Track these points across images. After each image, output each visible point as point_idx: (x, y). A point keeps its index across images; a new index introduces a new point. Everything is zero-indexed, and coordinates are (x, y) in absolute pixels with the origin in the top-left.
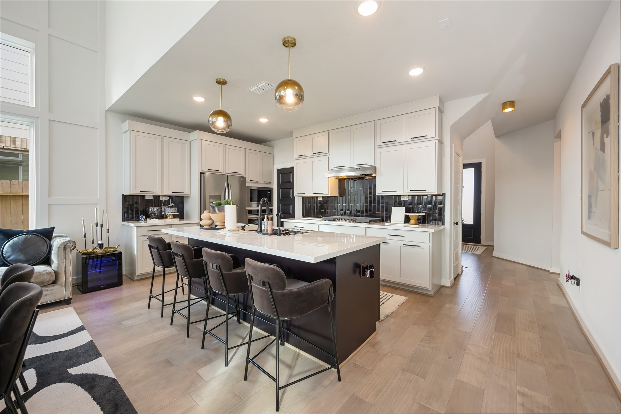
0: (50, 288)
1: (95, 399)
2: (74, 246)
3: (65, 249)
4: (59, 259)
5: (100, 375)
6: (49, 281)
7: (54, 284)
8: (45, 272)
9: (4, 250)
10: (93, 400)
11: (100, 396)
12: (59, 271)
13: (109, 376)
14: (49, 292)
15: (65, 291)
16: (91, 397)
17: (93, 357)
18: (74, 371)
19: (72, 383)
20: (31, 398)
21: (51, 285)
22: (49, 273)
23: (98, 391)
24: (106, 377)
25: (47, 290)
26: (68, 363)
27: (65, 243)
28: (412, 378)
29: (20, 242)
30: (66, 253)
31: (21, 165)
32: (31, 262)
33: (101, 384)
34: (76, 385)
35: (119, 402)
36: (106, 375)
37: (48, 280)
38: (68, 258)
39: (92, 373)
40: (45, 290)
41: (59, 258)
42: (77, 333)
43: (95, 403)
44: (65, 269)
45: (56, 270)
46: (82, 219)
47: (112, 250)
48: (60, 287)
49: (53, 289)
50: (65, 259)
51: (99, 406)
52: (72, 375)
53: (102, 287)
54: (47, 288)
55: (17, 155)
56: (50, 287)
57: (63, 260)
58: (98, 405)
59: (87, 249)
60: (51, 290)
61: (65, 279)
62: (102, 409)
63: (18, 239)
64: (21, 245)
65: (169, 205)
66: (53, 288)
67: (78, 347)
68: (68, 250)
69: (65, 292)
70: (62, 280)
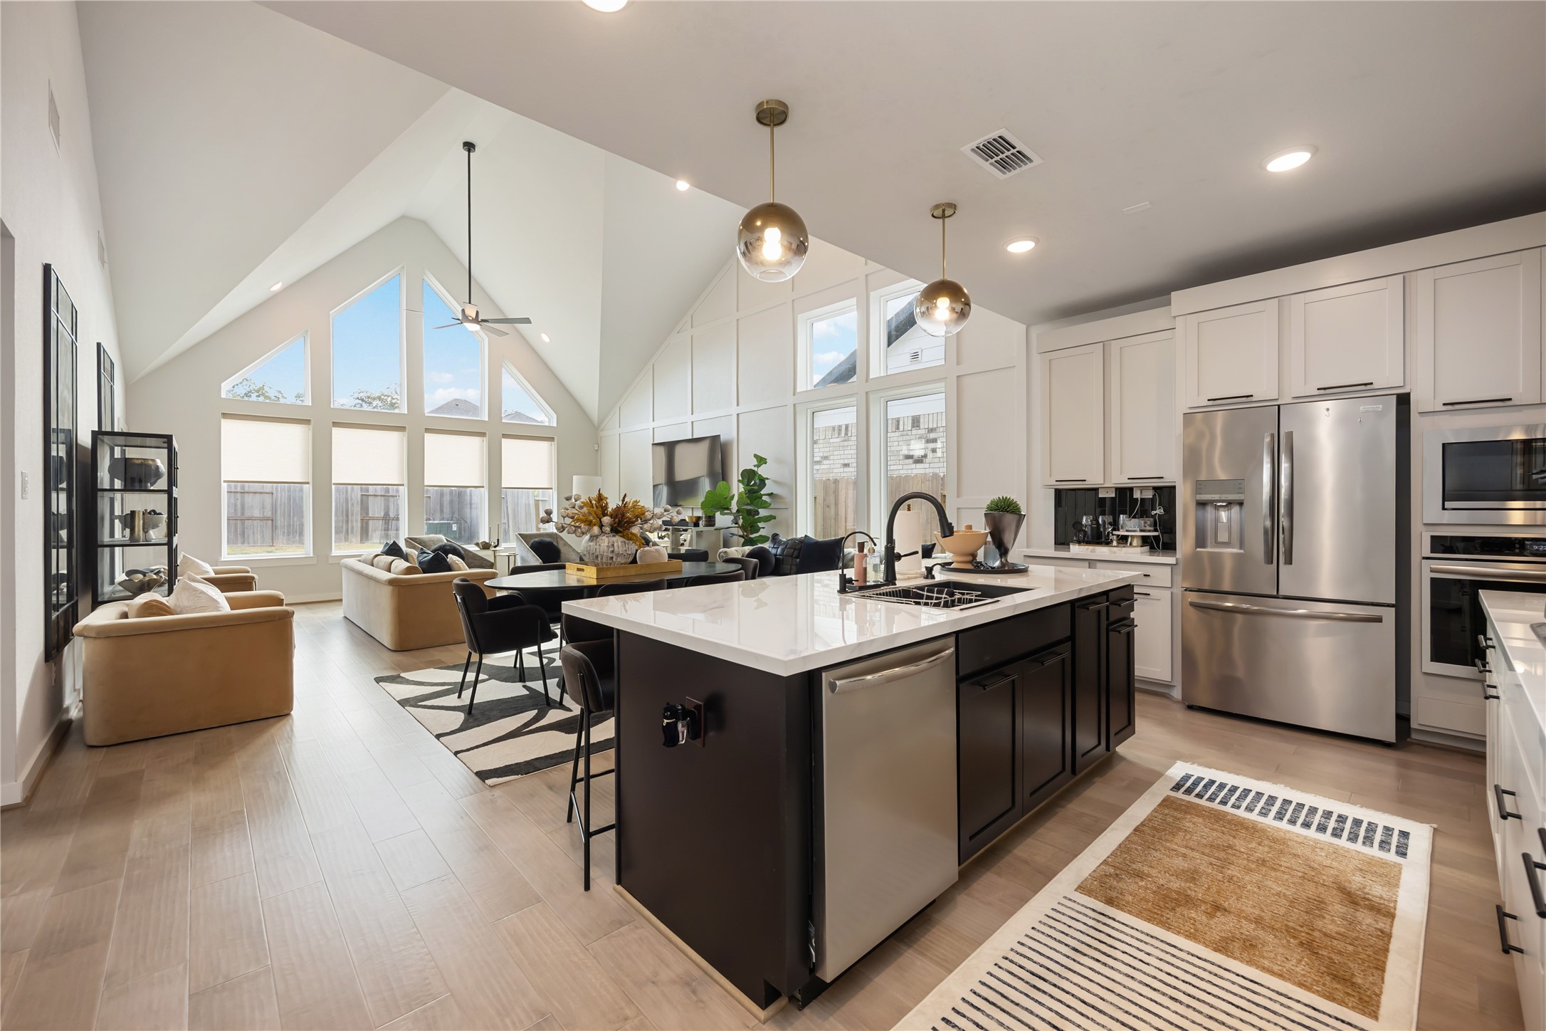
28: (508, 1021)
65: (1155, 512)
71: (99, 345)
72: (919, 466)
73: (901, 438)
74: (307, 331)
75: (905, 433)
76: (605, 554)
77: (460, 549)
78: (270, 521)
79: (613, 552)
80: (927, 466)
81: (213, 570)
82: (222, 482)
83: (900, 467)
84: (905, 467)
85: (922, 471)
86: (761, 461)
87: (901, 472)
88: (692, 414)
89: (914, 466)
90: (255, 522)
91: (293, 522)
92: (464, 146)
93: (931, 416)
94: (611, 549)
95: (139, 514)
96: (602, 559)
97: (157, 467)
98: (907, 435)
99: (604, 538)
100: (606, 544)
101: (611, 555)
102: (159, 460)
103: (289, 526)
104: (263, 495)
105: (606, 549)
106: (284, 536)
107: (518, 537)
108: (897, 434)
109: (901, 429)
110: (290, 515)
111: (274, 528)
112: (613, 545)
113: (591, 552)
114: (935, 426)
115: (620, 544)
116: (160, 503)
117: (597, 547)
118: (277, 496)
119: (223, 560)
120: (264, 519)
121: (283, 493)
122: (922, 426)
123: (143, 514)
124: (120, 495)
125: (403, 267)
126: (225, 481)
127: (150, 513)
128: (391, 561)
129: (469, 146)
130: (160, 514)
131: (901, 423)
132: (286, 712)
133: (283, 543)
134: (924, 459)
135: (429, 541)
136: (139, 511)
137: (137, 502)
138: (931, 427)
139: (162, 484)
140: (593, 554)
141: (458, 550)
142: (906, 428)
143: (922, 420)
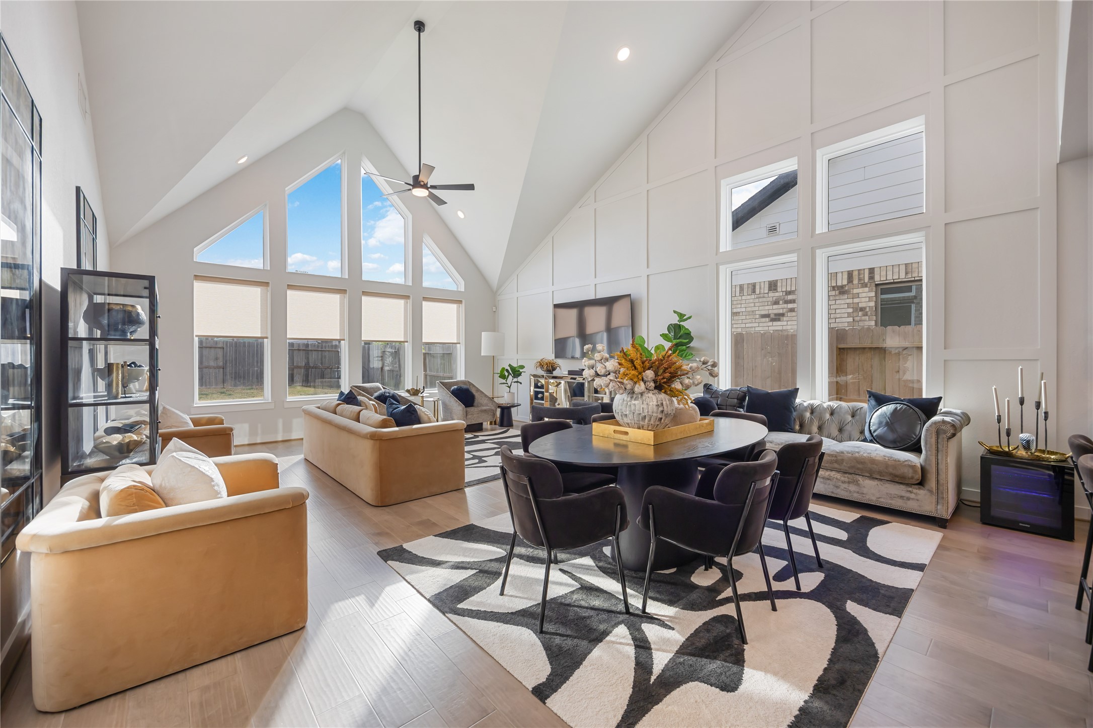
0: (915, 491)
1: (833, 654)
2: (952, 431)
3: (938, 433)
4: (928, 449)
5: (868, 635)
6: (912, 478)
7: (920, 486)
8: (906, 463)
9: (871, 421)
10: (830, 652)
11: (840, 656)
12: (928, 467)
13: (876, 646)
14: (912, 496)
15: (937, 503)
16: (833, 647)
17: (890, 610)
18: (852, 607)
19: (835, 617)
20: (794, 599)
21: (916, 486)
22: (913, 467)
23: (847, 648)
24: (873, 644)
25: (911, 492)
26: (857, 594)
27: (937, 425)
29: (888, 414)
30: (939, 441)
31: (913, 302)
32: (899, 445)
33: (857, 645)
34: (836, 623)
35: (848, 683)
36: (874, 641)
37: (910, 475)
38: (942, 451)
39: (864, 625)
40: (907, 491)
41: (928, 446)
42: (907, 569)
43: (829, 657)
44: (937, 466)
45: (923, 464)
46: (993, 388)
47: (1052, 457)
48: (929, 494)
49: (919, 494)
50: (938, 451)
51: (828, 663)
52: (845, 610)
53: (1021, 524)
54: (910, 489)
55: (909, 289)
56: (914, 489)
57: (934, 452)
58: (828, 661)
59: (1002, 445)
60: (916, 494)
61: (937, 483)
62: (825, 669)
63: (887, 408)
64: (889, 418)
66: (918, 491)
67: (887, 585)
68: (943, 437)
69: (937, 505)
70: (932, 483)
71: (78, 189)
72: (775, 323)
73: (757, 300)
74: (266, 205)
75: (762, 295)
76: (654, 414)
77: (397, 396)
78: (222, 369)
79: (662, 412)
80: (785, 323)
81: (190, 418)
82: (194, 336)
83: (757, 325)
84: (761, 325)
85: (780, 328)
86: (681, 316)
87: (757, 329)
88: (595, 278)
89: (771, 324)
90: (211, 370)
91: (239, 369)
92: (415, 25)
93: (789, 281)
94: (661, 409)
95: (117, 367)
96: (650, 420)
97: (138, 314)
98: (764, 297)
99: (650, 395)
100: (655, 403)
101: (660, 416)
102: (141, 309)
103: (236, 373)
104: (216, 349)
105: (655, 408)
106: (231, 380)
107: (439, 384)
108: (753, 296)
109: (757, 291)
110: (236, 364)
111: (224, 374)
112: (662, 404)
113: (637, 412)
114: (793, 289)
115: (668, 402)
116: (140, 354)
117: (645, 406)
118: (227, 350)
119: (195, 405)
120: (218, 367)
121: (231, 348)
122: (779, 289)
123: (122, 366)
124: (102, 347)
125: (344, 153)
126: (196, 336)
127: (129, 366)
128: (358, 411)
129: (420, 26)
130: (140, 366)
131: (757, 287)
132: (301, 625)
133: (231, 386)
134: (782, 318)
135: (370, 388)
136: (118, 364)
137: (118, 353)
138: (789, 289)
139: (143, 332)
140: (640, 414)
141: (396, 397)
142: (762, 291)
143: (779, 284)
